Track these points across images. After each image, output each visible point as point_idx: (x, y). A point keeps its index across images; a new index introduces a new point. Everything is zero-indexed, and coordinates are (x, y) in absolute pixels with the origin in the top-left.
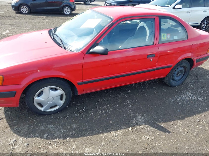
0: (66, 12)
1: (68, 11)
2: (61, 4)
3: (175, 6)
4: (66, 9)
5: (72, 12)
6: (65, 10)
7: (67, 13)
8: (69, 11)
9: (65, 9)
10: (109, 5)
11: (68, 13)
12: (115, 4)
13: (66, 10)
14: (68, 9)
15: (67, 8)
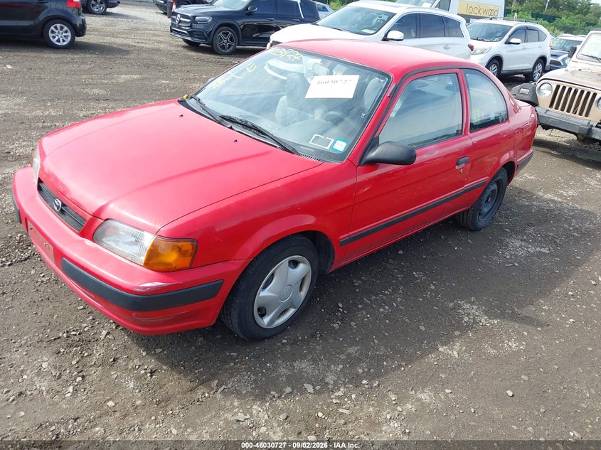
0: (57, 38)
1: (64, 34)
2: (38, 13)
3: (386, 35)
4: (56, 28)
5: (77, 39)
6: (53, 32)
7: (58, 41)
8: (65, 36)
9: (52, 28)
10: (189, 21)
11: (64, 41)
12: (207, 18)
13: (57, 31)
14: (62, 28)
15: (58, 25)
